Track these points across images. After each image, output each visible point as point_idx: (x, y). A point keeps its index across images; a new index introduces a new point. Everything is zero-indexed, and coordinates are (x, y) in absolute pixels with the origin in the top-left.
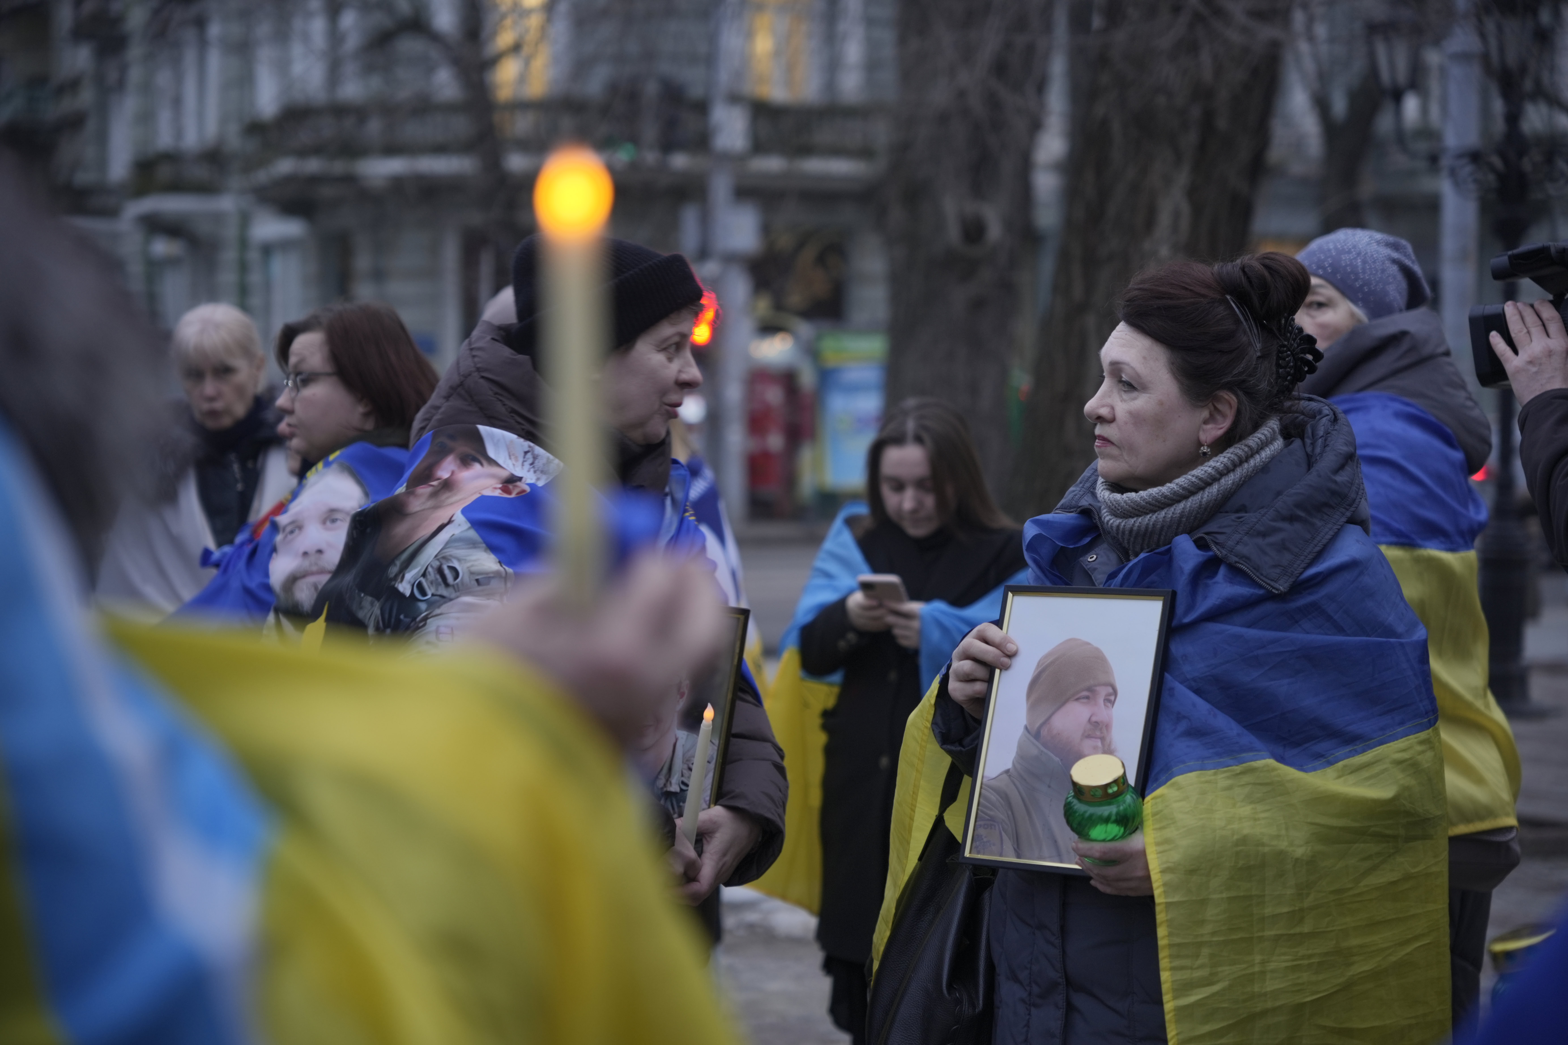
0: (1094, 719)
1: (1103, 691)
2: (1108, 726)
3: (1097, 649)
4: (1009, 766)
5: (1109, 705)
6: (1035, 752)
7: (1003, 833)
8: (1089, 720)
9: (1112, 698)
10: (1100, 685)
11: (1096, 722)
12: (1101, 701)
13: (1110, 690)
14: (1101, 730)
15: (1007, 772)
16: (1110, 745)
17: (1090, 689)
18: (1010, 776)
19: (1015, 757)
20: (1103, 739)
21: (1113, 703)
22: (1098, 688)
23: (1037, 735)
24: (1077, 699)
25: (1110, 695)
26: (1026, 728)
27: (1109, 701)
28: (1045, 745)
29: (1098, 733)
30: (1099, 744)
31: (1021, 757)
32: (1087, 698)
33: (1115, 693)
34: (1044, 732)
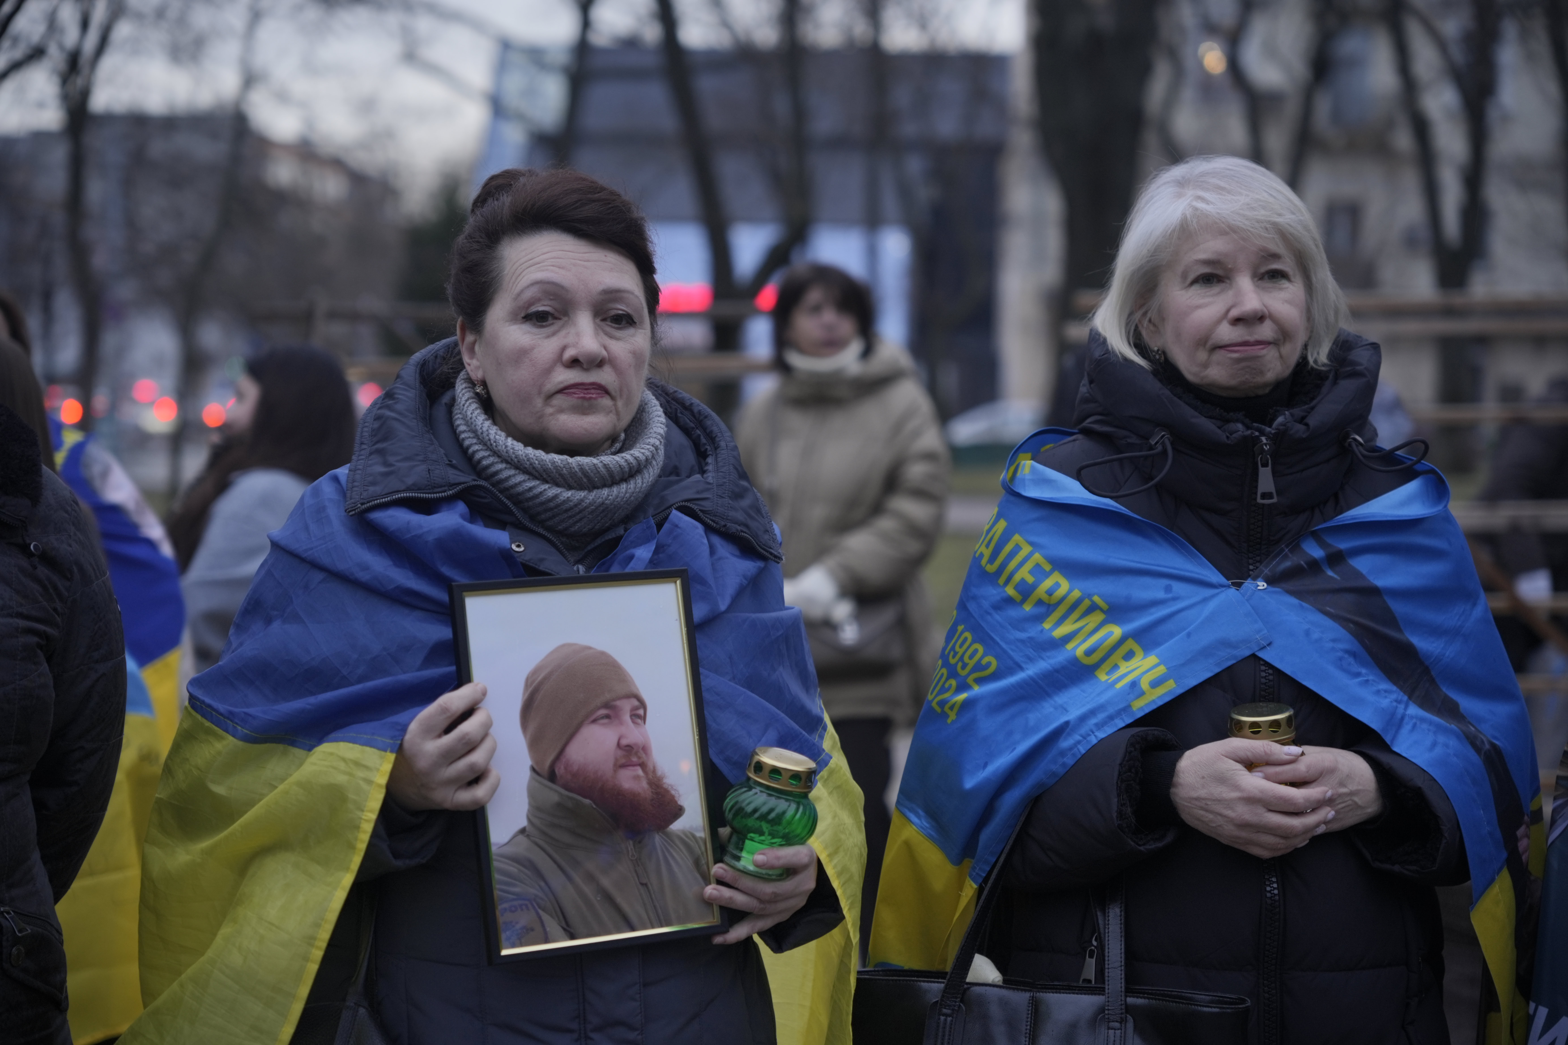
0: (624, 742)
1: (626, 706)
2: (645, 749)
3: (603, 654)
4: (523, 823)
5: (639, 721)
6: (555, 798)
7: (541, 912)
8: (619, 745)
9: (641, 712)
10: (620, 698)
11: (628, 746)
12: (627, 718)
13: (636, 703)
14: (636, 754)
15: (523, 831)
16: (654, 771)
17: (606, 705)
18: (528, 836)
19: (529, 810)
20: (643, 766)
21: (644, 718)
22: (618, 703)
23: (552, 776)
24: (594, 721)
25: (637, 708)
26: (533, 769)
27: (639, 716)
28: (566, 787)
29: (635, 759)
30: (640, 772)
31: (536, 809)
32: (608, 717)
33: (643, 705)
34: (560, 770)
